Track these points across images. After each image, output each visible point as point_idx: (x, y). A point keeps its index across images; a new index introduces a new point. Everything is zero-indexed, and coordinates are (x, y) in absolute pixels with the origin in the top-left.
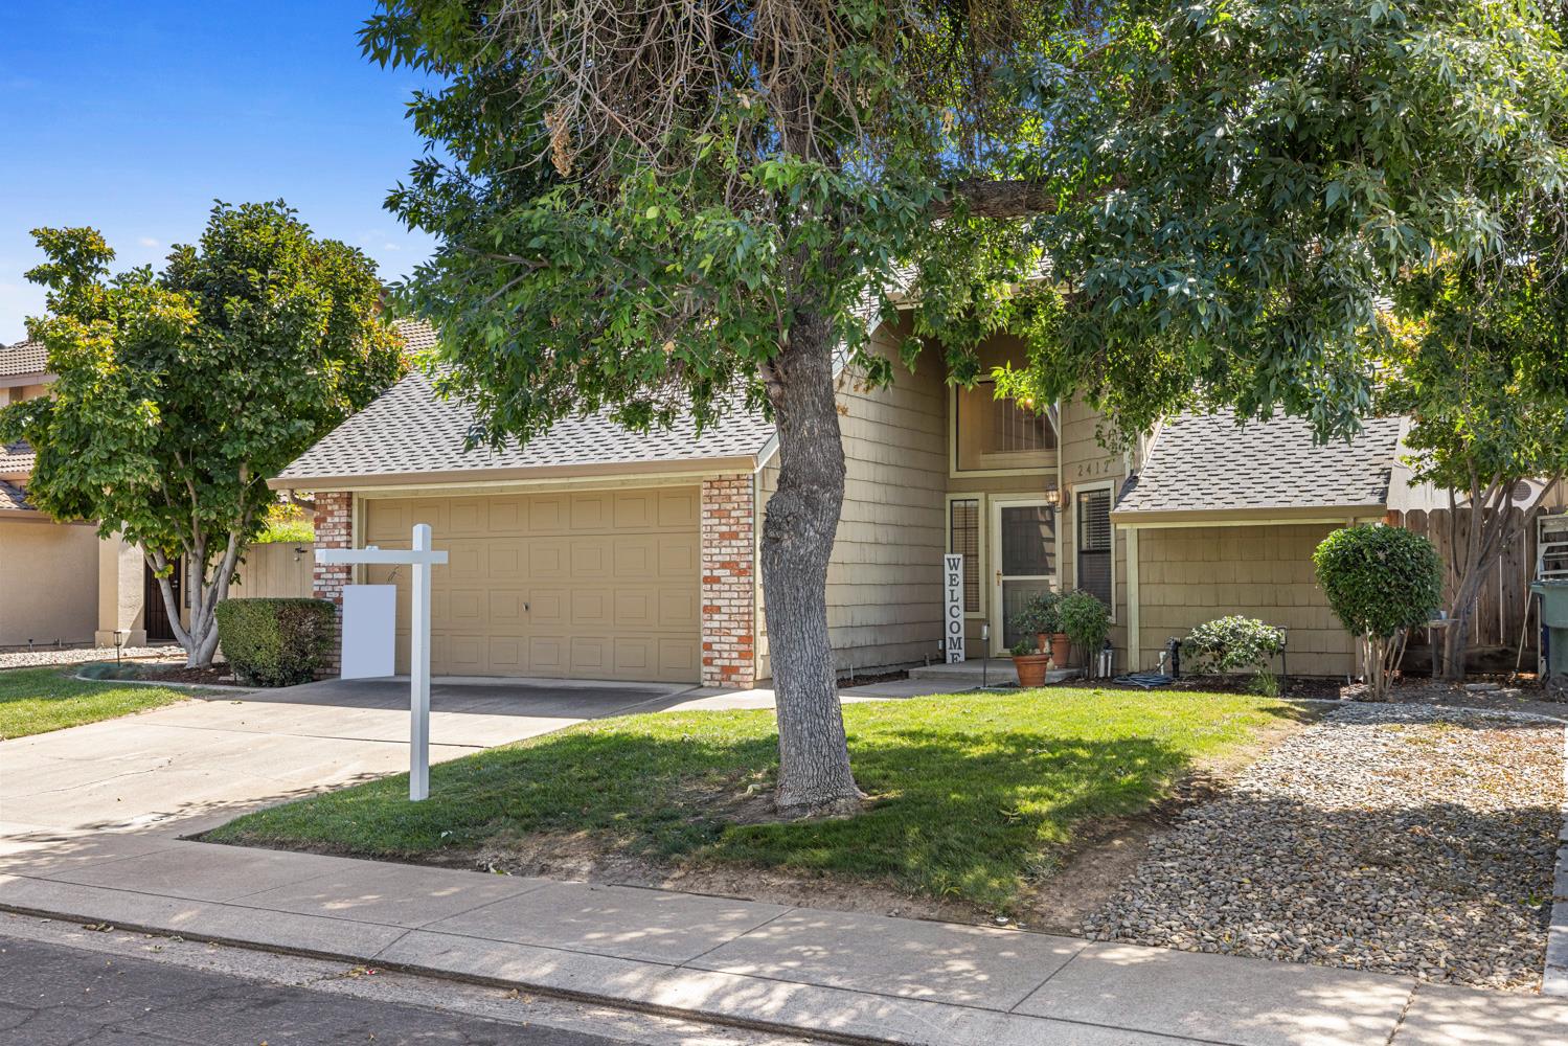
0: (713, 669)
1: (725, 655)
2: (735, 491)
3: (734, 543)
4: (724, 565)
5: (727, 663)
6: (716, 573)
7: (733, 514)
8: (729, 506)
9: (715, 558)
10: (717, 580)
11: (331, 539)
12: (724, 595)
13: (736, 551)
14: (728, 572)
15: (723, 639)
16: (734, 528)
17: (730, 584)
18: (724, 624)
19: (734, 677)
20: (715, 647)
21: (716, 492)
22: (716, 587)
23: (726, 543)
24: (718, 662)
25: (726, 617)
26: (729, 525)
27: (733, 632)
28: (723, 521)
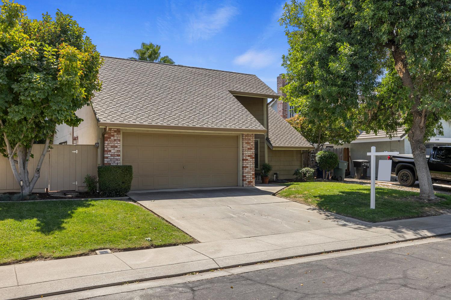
0: (246, 182)
1: (249, 178)
2: (251, 138)
3: (251, 151)
4: (249, 156)
5: (250, 180)
6: (247, 158)
7: (251, 143)
8: (250, 141)
9: (247, 154)
10: (247, 160)
11: (113, 145)
12: (249, 163)
13: (252, 152)
14: (250, 158)
15: (249, 174)
16: (251, 147)
17: (250, 161)
18: (249, 171)
19: (251, 184)
20: (247, 176)
21: (247, 138)
22: (247, 161)
23: (249, 150)
24: (248, 180)
25: (249, 169)
26: (250, 146)
27: (251, 173)
28: (249, 145)
